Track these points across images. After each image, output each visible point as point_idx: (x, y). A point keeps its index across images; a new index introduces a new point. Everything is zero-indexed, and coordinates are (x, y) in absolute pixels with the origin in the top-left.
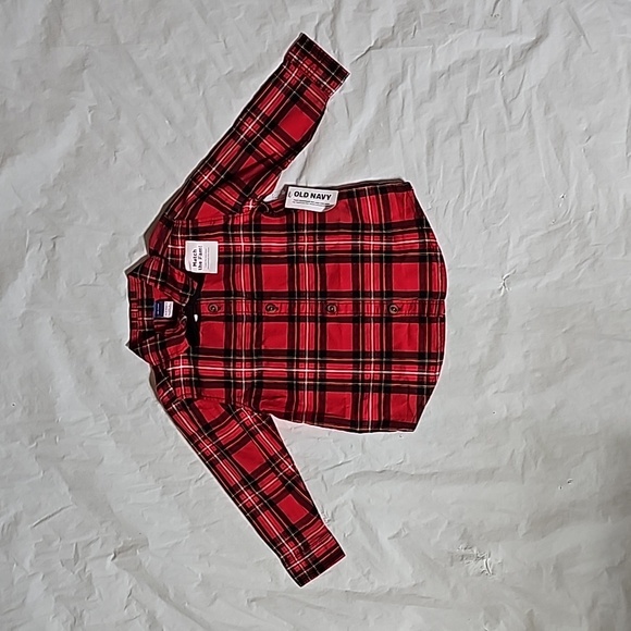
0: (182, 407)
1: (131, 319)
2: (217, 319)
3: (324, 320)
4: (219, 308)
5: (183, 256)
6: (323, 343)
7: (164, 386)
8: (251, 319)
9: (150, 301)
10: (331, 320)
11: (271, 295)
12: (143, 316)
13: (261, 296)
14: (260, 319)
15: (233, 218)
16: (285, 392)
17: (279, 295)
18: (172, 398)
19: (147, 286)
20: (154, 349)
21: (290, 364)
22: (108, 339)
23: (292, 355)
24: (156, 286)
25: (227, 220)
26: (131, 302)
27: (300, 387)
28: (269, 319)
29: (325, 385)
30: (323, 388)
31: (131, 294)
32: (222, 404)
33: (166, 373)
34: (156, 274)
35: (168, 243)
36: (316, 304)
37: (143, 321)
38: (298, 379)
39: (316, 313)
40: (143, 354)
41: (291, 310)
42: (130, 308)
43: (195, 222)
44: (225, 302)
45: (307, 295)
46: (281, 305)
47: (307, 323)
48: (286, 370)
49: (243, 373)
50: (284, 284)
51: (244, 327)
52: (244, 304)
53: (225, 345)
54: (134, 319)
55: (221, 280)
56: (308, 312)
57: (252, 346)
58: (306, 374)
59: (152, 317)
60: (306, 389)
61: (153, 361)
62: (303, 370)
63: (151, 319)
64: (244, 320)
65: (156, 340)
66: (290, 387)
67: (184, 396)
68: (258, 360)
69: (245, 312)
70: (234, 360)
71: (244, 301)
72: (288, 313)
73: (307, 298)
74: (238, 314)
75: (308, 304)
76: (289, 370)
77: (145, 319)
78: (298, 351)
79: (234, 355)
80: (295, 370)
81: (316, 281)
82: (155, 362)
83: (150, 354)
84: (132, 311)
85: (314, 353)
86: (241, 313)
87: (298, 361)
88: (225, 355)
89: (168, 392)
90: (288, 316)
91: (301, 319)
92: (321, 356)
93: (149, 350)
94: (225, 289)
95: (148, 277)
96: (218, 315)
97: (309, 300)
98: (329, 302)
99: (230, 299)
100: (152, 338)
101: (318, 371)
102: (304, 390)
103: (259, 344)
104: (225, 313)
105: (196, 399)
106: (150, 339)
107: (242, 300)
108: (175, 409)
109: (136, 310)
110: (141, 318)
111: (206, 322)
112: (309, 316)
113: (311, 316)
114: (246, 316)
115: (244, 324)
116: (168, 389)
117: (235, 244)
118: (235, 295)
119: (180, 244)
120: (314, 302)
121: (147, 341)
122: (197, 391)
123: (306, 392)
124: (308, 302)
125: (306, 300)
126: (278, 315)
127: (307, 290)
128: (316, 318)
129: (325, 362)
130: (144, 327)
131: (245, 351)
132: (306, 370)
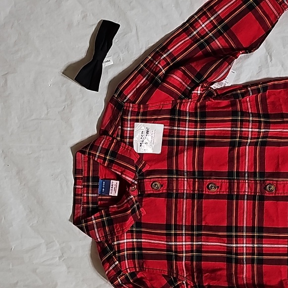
1: (75, 195)
2: (159, 195)
3: (262, 198)
4: (162, 186)
5: (132, 137)
6: (261, 220)
7: (110, 260)
8: (191, 196)
9: (96, 179)
10: (269, 198)
11: (211, 174)
12: (88, 193)
13: (202, 175)
14: (201, 196)
15: (181, 103)
16: (223, 265)
17: (218, 175)
18: (118, 272)
19: (95, 163)
20: (101, 225)
21: (229, 239)
23: (231, 230)
24: (104, 162)
25: (175, 104)
26: (75, 179)
27: (239, 262)
28: (209, 197)
29: (262, 259)
30: (261, 262)
31: (76, 171)
32: (164, 276)
33: (112, 247)
34: (105, 151)
35: (118, 125)
36: (256, 184)
37: (88, 197)
38: (237, 254)
39: (255, 192)
40: (88, 230)
41: (231, 187)
42: (75, 184)
43: (146, 107)
44: (168, 180)
45: (246, 175)
46: (221, 184)
47: (245, 201)
48: (225, 245)
49: (184, 246)
50: (223, 165)
51: (185, 203)
52: (186, 182)
53: (167, 221)
54: (78, 195)
55: (165, 160)
56: (247, 191)
57: (193, 222)
58: (245, 249)
59: (97, 194)
60: (245, 263)
61: (98, 237)
62: (242, 245)
63: (96, 195)
64: (185, 197)
65: (101, 217)
66: (229, 260)
67: (128, 270)
68: (198, 235)
69: (187, 190)
70: (176, 235)
71: (186, 179)
72: (228, 192)
73: (246, 178)
74: (179, 192)
75: (247, 184)
76: (229, 245)
77: (90, 195)
78: (236, 227)
79: (175, 229)
80: (234, 245)
81: (255, 163)
82: (100, 238)
83: (96, 230)
84: (77, 186)
85: (251, 229)
86: (182, 191)
87: (236, 236)
88: (166, 229)
89: (114, 265)
90: (228, 195)
91: (240, 197)
92: (258, 232)
93: (95, 226)
94: (168, 168)
95: (97, 154)
96: (161, 192)
97: (248, 180)
98: (268, 182)
99: (172, 178)
100: (98, 214)
101: (255, 245)
102: (243, 264)
103: (200, 220)
104: (167, 190)
105: (138, 272)
106: (96, 215)
107: (184, 178)
108: (120, 283)
109: (80, 187)
110: (85, 195)
111: (148, 199)
112: (247, 195)
113: (250, 195)
114: (187, 193)
115: (185, 201)
116: (114, 263)
117: (179, 128)
118: (177, 174)
119: (129, 126)
120: (253, 182)
121: (93, 217)
122: (139, 263)
123: (245, 265)
124: (247, 181)
125: (245, 180)
126: (218, 193)
127: (246, 171)
128: (255, 196)
129: (262, 237)
130: (88, 203)
131: (185, 225)
132: (245, 245)
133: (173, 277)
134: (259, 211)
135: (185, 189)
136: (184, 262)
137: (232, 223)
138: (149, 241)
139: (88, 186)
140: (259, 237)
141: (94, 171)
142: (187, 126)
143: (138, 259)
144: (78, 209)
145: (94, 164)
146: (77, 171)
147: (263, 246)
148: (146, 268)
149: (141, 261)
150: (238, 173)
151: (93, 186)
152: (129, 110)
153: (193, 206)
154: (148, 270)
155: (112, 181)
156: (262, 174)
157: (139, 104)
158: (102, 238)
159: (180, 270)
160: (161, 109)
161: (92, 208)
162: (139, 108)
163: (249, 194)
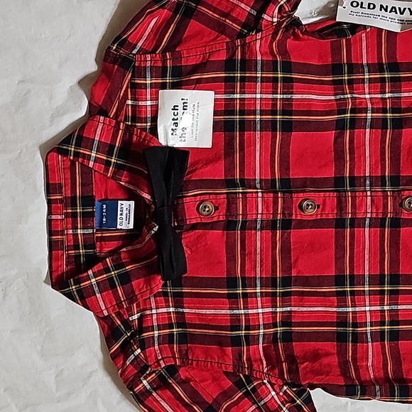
0: (161, 384)
1: (50, 233)
2: (212, 226)
3: (396, 223)
4: (216, 208)
5: (154, 119)
7: (126, 350)
9: (88, 200)
10: (408, 223)
11: (304, 185)
12: (75, 228)
13: (288, 186)
15: (243, 46)
18: (142, 369)
20: (108, 285)
21: (341, 298)
22: (14, 272)
23: (343, 283)
24: (106, 170)
25: (231, 50)
26: (49, 202)
27: (359, 338)
30: (396, 336)
32: (226, 373)
33: (127, 324)
36: (385, 197)
37: (75, 235)
38: (355, 325)
39: (385, 213)
40: (83, 298)
41: (341, 206)
42: (50, 213)
43: (177, 57)
44: (228, 199)
45: (368, 182)
46: (324, 201)
47: (367, 229)
48: (334, 309)
49: (261, 316)
50: (326, 165)
51: (258, 238)
52: (260, 199)
53: (227, 271)
54: (57, 233)
55: (220, 159)
56: (369, 211)
57: (274, 271)
58: (368, 314)
59: (93, 228)
60: (370, 340)
61: (103, 308)
62: (363, 309)
63: (90, 231)
64: (258, 227)
65: (107, 270)
66: (341, 338)
67: (161, 362)
68: (284, 295)
69: (262, 214)
70: (245, 295)
71: (260, 195)
72: (337, 214)
73: (368, 188)
74: (249, 218)
75: (369, 198)
76: (341, 310)
77: (79, 231)
78: (352, 277)
79: (244, 286)
80: (350, 309)
81: (383, 159)
82: (107, 309)
83: (98, 295)
84: (54, 217)
85: (378, 279)
86: (254, 217)
87: (352, 293)
88: (228, 287)
89: (132, 357)
90: (336, 219)
91: (356, 223)
92: (391, 283)
93: (96, 289)
94: (226, 176)
95: (93, 155)
96: (215, 219)
97: (371, 192)
98: (406, 193)
99: (236, 193)
100: (100, 266)
101: (386, 308)
102: (367, 342)
103: (287, 267)
104: (226, 215)
105: (180, 367)
106: (96, 269)
107: (257, 192)
108: (148, 387)
109: (59, 217)
110: (70, 231)
111: (191, 233)
112: (370, 218)
113: (375, 218)
114: (262, 221)
115: (259, 233)
116: (133, 352)
117: (243, 96)
118: (243, 186)
119: (149, 97)
120: (380, 194)
121: (90, 272)
122: (180, 351)
123: (370, 344)
124: (369, 193)
125: (366, 191)
126: (319, 217)
127: (367, 174)
128: (383, 220)
129: (397, 292)
130: (76, 247)
131: (261, 278)
132: (368, 308)
133: (244, 376)
134: (391, 246)
135: (260, 212)
136: (261, 346)
137: (343, 270)
138: (197, 311)
139: (74, 215)
140: (391, 292)
141: (83, 185)
142: (258, 90)
143: (180, 343)
144: (57, 259)
145: (82, 173)
146: (51, 187)
147: (400, 307)
148: (192, 360)
149: (184, 347)
150: (352, 178)
151: (84, 215)
152: (145, 67)
153: (274, 243)
154: (197, 365)
155: (119, 202)
156: (395, 181)
157: (164, 52)
158: (111, 309)
159: (256, 361)
160: (208, 61)
161: (86, 255)
162: (164, 61)
163: (374, 216)
